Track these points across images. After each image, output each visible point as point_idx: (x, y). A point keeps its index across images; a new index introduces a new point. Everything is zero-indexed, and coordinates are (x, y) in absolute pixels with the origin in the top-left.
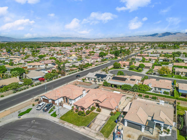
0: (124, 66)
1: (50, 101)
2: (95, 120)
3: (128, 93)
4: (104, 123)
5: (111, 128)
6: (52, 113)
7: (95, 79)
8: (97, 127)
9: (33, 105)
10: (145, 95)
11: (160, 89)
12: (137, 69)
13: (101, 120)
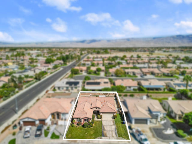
0: (82, 71)
1: (37, 122)
2: (103, 127)
3: (109, 95)
4: (114, 127)
5: (124, 130)
6: (50, 135)
7: (67, 88)
8: (112, 134)
9: (14, 134)
10: (124, 94)
11: (130, 87)
12: (95, 73)
13: (110, 126)
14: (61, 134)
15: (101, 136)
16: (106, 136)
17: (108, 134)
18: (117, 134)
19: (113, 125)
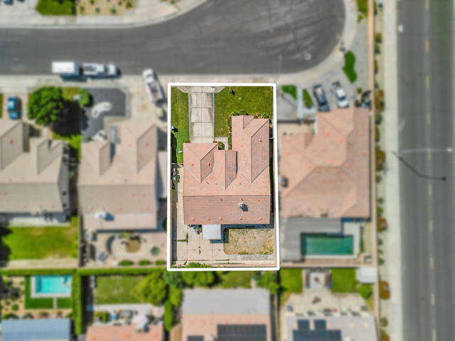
4: (192, 118)
5: (176, 110)
8: (197, 100)
13: (200, 120)
14: (282, 95)
15: (216, 94)
16: (207, 94)
17: (205, 99)
18: (189, 101)
19: (193, 124)
